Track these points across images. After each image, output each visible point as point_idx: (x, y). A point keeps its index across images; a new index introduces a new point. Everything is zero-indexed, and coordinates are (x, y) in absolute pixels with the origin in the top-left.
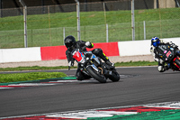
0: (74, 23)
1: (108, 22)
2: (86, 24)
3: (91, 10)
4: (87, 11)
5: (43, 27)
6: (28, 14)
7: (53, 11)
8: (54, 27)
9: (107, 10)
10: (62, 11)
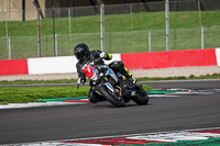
0: (162, 25)
1: (204, 24)
2: (177, 27)
3: (183, 10)
4: (178, 10)
5: (124, 30)
6: (106, 13)
7: (136, 10)
8: (138, 29)
9: (202, 9)
10: (148, 10)
